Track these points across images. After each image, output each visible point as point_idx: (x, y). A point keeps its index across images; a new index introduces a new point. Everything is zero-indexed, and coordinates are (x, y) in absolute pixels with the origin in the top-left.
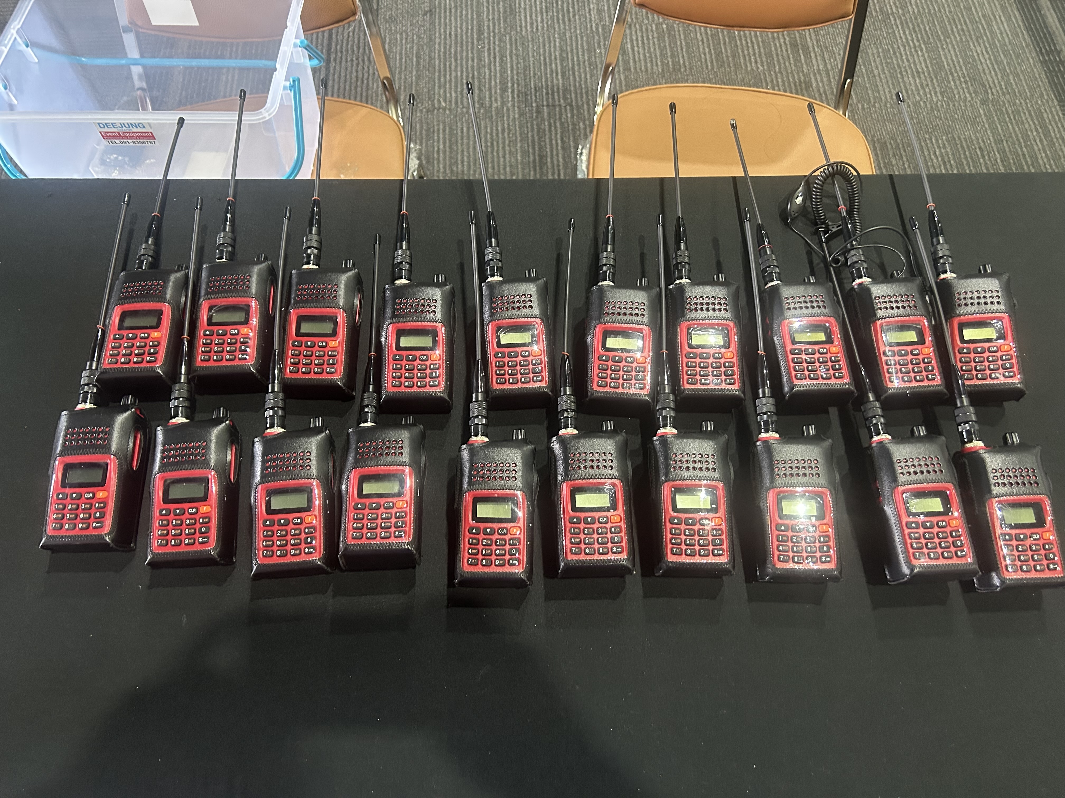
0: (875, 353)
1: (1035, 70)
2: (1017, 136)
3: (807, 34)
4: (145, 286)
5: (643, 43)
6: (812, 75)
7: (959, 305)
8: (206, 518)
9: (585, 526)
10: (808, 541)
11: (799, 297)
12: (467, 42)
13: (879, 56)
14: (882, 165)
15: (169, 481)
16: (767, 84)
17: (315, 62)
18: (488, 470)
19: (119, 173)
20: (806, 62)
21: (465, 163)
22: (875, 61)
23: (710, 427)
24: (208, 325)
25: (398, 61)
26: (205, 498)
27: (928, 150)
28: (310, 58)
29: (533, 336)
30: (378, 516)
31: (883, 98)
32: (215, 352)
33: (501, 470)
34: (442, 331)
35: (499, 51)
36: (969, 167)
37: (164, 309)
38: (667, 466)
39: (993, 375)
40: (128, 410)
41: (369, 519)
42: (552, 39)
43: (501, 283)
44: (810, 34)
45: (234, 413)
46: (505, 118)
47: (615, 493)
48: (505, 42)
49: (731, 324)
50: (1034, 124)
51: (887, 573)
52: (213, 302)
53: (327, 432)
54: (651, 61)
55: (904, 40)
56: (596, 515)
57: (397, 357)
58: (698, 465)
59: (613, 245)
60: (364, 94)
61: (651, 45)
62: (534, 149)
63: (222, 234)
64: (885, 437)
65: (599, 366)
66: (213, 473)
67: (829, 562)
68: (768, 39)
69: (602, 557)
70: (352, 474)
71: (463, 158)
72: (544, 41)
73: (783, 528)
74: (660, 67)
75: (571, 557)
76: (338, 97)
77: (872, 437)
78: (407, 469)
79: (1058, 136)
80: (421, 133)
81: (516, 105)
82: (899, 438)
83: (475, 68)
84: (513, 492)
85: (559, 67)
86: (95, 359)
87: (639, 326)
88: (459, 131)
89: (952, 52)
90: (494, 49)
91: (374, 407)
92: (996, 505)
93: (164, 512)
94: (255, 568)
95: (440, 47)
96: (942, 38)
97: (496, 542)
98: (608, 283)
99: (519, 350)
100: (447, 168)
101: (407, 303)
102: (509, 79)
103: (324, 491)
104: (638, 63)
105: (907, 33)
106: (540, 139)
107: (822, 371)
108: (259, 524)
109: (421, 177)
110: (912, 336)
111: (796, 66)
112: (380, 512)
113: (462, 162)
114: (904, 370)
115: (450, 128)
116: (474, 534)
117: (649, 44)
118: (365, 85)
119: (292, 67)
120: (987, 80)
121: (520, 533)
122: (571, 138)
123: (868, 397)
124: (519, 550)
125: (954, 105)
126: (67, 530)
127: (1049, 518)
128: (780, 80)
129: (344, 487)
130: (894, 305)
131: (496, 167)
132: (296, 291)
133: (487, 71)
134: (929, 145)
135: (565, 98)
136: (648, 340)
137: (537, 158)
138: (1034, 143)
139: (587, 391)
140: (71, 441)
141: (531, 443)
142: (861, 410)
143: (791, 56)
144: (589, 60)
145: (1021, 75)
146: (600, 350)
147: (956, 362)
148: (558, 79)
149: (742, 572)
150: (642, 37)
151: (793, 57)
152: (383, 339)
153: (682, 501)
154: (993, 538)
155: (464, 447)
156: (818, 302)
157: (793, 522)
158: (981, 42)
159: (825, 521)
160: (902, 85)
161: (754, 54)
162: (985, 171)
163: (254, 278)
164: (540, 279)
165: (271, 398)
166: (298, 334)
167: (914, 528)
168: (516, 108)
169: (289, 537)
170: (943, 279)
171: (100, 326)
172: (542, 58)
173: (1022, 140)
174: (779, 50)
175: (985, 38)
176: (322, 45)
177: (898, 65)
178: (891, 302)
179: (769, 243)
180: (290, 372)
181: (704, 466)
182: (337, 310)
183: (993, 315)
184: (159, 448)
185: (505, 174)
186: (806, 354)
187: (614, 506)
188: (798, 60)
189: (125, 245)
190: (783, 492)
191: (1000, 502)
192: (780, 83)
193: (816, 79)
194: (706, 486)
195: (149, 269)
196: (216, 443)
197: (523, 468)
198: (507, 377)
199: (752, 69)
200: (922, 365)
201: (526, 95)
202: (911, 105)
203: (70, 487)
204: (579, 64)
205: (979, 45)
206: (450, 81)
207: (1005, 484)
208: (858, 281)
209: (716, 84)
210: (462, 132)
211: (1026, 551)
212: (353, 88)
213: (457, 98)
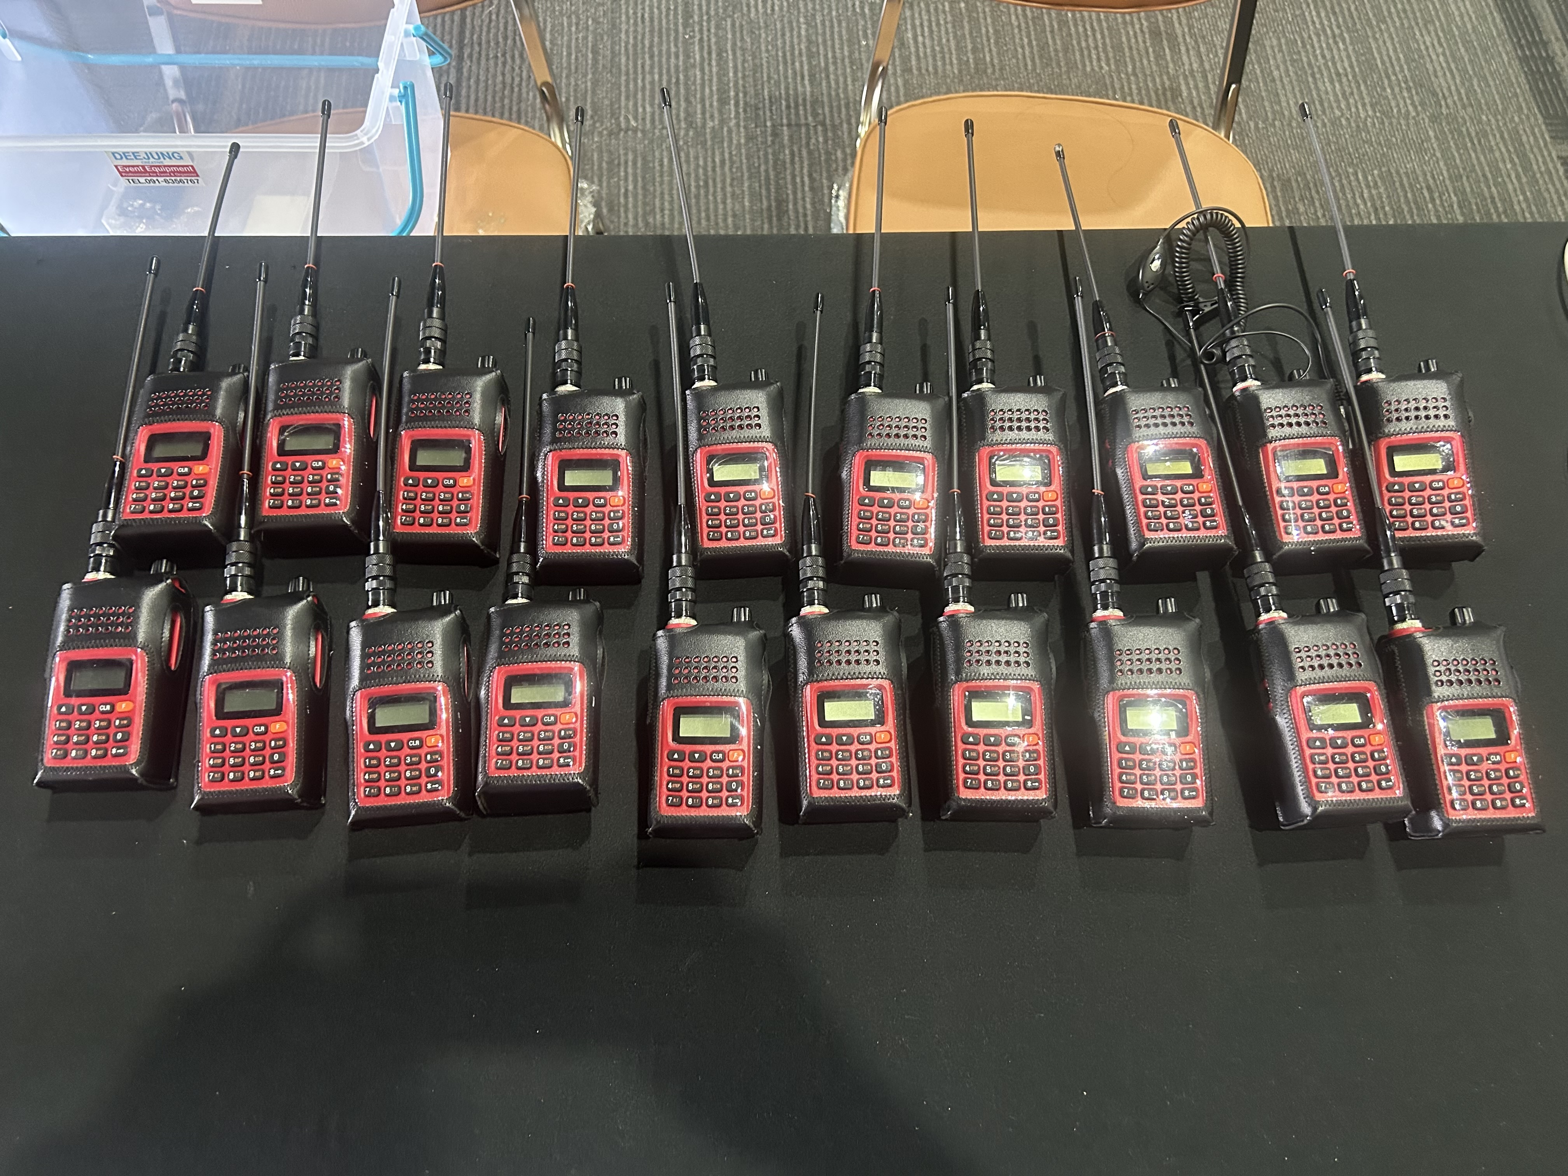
0: (1265, 492)
1: (1510, 71)
2: (1482, 170)
3: (1175, 17)
4: (184, 396)
5: (931, 31)
6: (1181, 78)
7: (1389, 420)
8: (279, 740)
9: (838, 747)
10: (1164, 767)
11: (1154, 409)
12: (668, 29)
13: (1281, 50)
14: (1284, 214)
15: (223, 686)
16: (1115, 93)
17: (438, 59)
18: (696, 668)
19: (147, 229)
20: (1172, 58)
21: (667, 212)
22: (1275, 58)
23: (1022, 601)
24: (279, 455)
25: (564, 60)
26: (278, 711)
27: (1352, 190)
28: (431, 54)
29: (761, 469)
30: (533, 735)
31: (1286, 113)
32: (290, 495)
33: (715, 667)
34: (627, 464)
35: (716, 43)
36: (1412, 217)
37: (212, 431)
38: (959, 660)
39: (1437, 524)
40: (161, 581)
41: (520, 740)
42: (795, 24)
43: (714, 389)
44: (1179, 17)
45: (319, 586)
46: (725, 145)
47: (882, 699)
48: (725, 29)
49: (1054, 449)
50: (1508, 151)
51: (1279, 812)
52: (286, 420)
53: (458, 612)
54: (943, 58)
55: (1318, 26)
56: (855, 732)
57: (561, 501)
58: (1003, 658)
59: (880, 332)
60: (515, 109)
61: (943, 32)
62: (768, 190)
63: (299, 318)
64: (1278, 615)
65: (859, 513)
66: (289, 674)
67: (1194, 798)
68: (1117, 24)
69: (864, 793)
70: (495, 674)
71: (663, 204)
72: (783, 28)
73: (1127, 748)
74: (955, 66)
75: (818, 794)
76: (476, 112)
77: (1259, 615)
78: (576, 667)
79: (1543, 169)
80: (600, 167)
81: (742, 124)
82: (1299, 616)
83: (681, 69)
84: (732, 699)
85: (806, 67)
86: (111, 506)
87: (918, 454)
88: (657, 164)
89: (1389, 44)
90: (709, 40)
91: (527, 575)
92: (1438, 713)
93: (217, 732)
94: (353, 813)
95: (628, 37)
96: (1374, 23)
97: (708, 772)
98: (872, 389)
99: (741, 489)
100: (640, 220)
101: (574, 420)
102: (731, 85)
103: (454, 698)
104: (923, 61)
105: (1323, 15)
106: (776, 176)
107: (1186, 519)
108: (359, 749)
109: (599, 233)
110: (1318, 466)
111: (1158, 65)
112: (536, 730)
113: (662, 210)
114: (1306, 516)
115: (644, 159)
116: (675, 760)
117: (939, 31)
118: (515, 95)
119: (402, 65)
120: (1440, 85)
121: (743, 759)
122: (824, 174)
123: (1254, 557)
124: (742, 784)
125: (1391, 124)
126: (74, 758)
127: (1515, 732)
128: (1134, 87)
129: (483, 693)
130: (1294, 420)
131: (712, 217)
132: (409, 403)
133: (698, 73)
134: (1353, 184)
135: (815, 115)
136: (931, 474)
137: (774, 204)
138: (1507, 180)
139: (841, 551)
140: (77, 628)
141: (759, 627)
142: (1242, 576)
143: (1151, 50)
144: (850, 57)
145: (1490, 79)
146: (861, 489)
147: (1383, 504)
148: (803, 86)
149: (1069, 812)
150: (930, 21)
151: (1154, 51)
152: (539, 474)
153: (981, 711)
154: (1434, 761)
155: (660, 633)
156: (1181, 416)
157: (1143, 740)
158: (1431, 28)
159: (1189, 738)
160: (1314, 93)
161: (1096, 48)
162: (1435, 221)
163: (347, 385)
164: (772, 384)
165: (375, 562)
166: (413, 467)
167: (1319, 748)
168: (742, 130)
169: (403, 767)
170: (1366, 382)
171: (118, 457)
172: (780, 54)
173: (1489, 176)
174: (1133, 40)
175: (1438, 24)
176: (451, 33)
177: (1310, 64)
178: (1289, 415)
179: (1110, 329)
180: (402, 524)
181: (1012, 659)
182: (469, 432)
183: (1438, 434)
184: (209, 638)
185: (726, 228)
186: (1163, 494)
187: (880, 719)
188: (1159, 56)
189: (153, 334)
190: (1129, 696)
191: (1444, 709)
192: (1135, 91)
193: (1187, 84)
194: (1016, 688)
195: (190, 371)
196: (293, 629)
197: (747, 663)
198: (724, 529)
199: (1093, 69)
200: (1334, 509)
201: (757, 109)
202: (1328, 124)
203: (78, 696)
204: (835, 63)
205: (1429, 33)
206: (644, 87)
207: (1451, 683)
208: (1240, 386)
209: (1038, 92)
210: (661, 165)
211: (1481, 779)
212: (497, 99)
213: (653, 114)
